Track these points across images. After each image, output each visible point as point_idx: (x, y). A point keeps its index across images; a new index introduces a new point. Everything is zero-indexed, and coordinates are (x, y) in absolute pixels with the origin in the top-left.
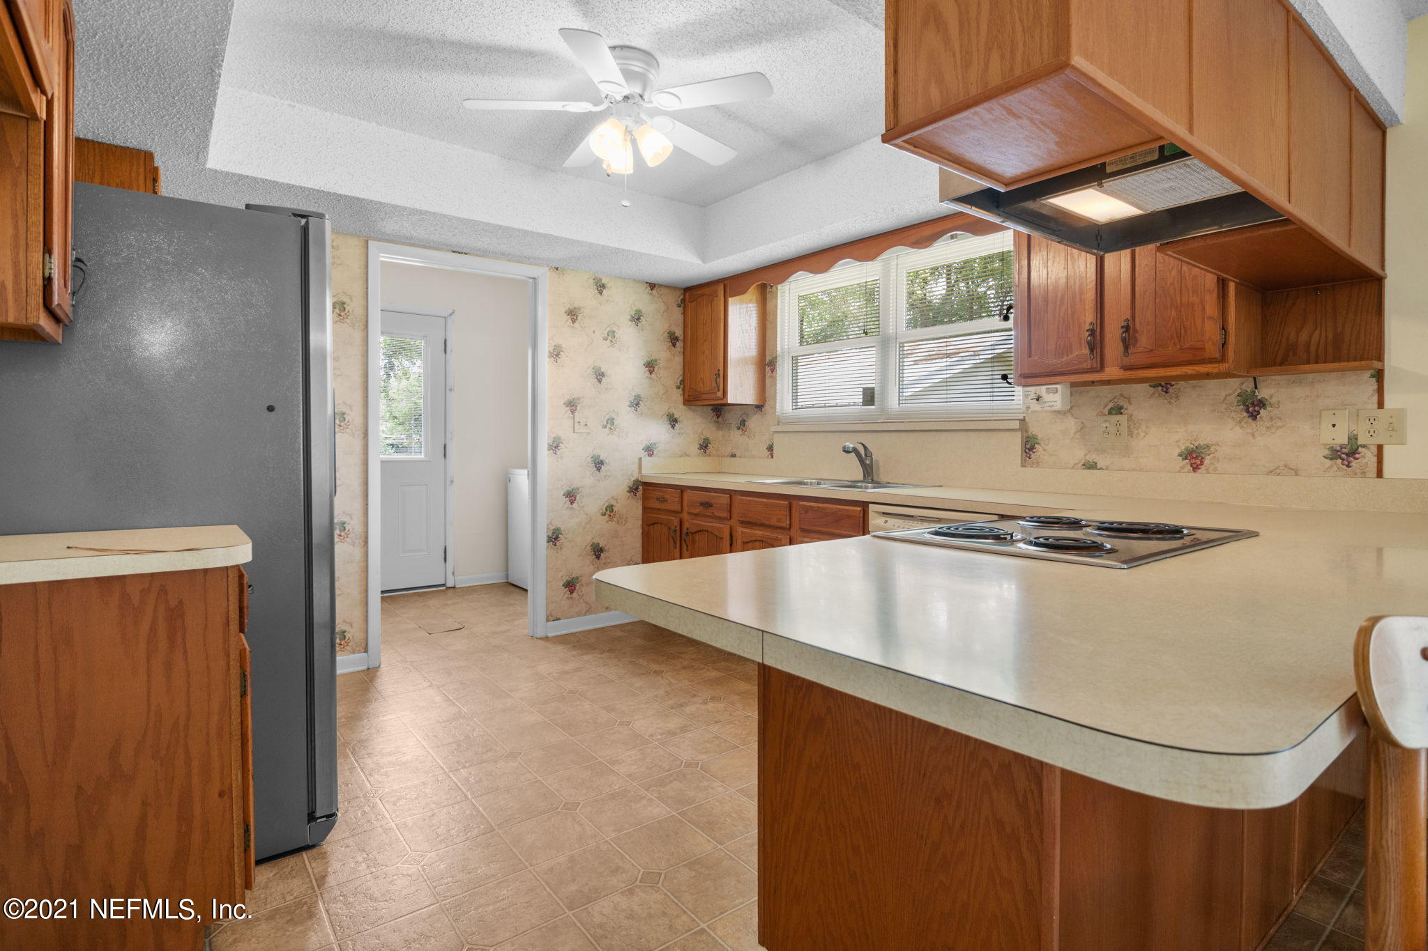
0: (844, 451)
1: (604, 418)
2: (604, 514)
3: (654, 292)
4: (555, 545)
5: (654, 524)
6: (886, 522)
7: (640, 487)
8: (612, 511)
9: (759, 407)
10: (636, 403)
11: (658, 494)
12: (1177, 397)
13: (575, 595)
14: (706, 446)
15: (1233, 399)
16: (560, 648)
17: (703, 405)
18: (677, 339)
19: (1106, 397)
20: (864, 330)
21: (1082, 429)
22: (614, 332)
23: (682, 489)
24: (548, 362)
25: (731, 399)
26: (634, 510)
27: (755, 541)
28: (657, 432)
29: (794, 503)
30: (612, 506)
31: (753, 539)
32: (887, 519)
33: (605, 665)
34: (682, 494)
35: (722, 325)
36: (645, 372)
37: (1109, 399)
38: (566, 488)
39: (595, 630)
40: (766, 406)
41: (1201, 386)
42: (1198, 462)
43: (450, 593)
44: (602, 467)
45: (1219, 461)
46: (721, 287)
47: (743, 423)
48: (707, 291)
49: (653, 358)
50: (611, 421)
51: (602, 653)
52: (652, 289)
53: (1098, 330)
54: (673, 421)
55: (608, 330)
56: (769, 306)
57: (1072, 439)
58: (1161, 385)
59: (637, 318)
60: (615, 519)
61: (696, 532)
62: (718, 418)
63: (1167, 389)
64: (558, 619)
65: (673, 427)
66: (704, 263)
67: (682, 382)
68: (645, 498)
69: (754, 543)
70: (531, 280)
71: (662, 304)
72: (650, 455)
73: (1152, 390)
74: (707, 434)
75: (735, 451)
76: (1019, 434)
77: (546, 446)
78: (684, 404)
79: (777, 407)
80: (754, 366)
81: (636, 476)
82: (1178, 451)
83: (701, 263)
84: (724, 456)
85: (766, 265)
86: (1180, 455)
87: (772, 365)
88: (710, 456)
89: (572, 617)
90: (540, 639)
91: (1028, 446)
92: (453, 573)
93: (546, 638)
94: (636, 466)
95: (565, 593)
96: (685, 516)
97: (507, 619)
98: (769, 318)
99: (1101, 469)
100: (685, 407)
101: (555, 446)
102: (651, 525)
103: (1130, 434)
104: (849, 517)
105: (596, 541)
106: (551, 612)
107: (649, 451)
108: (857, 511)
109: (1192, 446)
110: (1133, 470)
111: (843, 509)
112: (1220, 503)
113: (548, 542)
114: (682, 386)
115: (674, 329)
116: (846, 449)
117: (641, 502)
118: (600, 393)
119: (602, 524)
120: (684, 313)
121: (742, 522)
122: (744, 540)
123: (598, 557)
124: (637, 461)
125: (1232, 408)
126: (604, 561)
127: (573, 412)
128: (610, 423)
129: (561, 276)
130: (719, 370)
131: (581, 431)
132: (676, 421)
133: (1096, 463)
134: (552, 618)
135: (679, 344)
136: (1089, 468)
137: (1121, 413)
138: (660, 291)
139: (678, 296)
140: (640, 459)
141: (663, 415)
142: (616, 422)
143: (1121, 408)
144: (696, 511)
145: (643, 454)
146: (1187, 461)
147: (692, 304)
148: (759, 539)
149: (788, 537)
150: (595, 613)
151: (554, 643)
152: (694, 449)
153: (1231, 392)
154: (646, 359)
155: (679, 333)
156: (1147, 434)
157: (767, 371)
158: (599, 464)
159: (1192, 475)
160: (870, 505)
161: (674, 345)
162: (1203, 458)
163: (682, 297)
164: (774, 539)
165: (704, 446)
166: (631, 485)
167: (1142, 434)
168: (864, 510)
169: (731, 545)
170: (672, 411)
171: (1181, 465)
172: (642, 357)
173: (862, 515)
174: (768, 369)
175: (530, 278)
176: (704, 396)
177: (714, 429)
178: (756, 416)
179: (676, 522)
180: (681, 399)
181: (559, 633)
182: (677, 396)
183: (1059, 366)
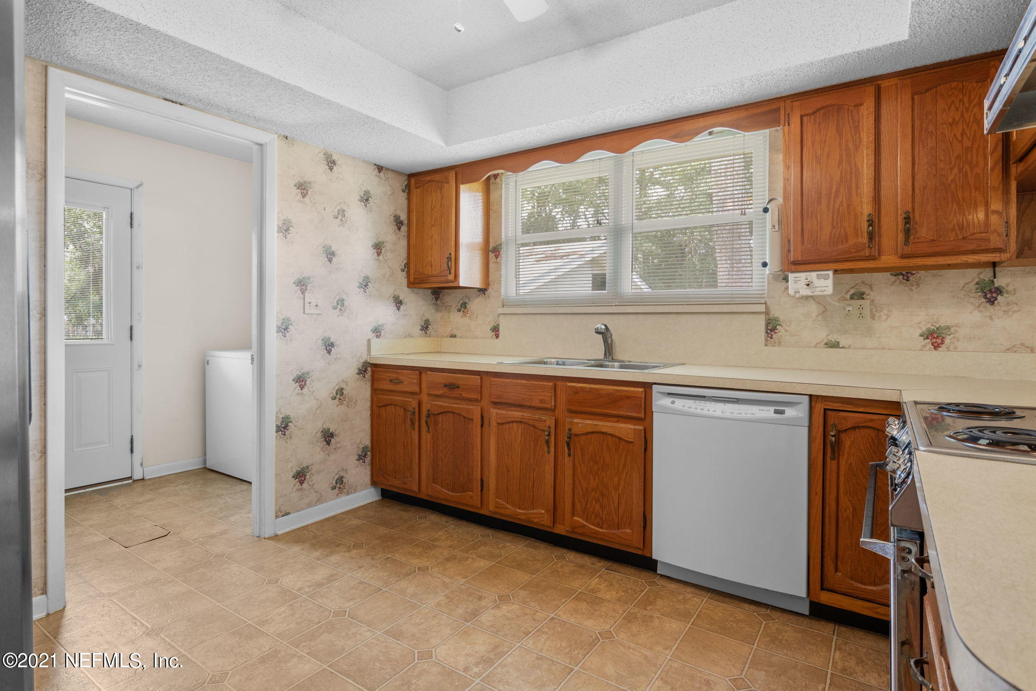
0: (596, 333)
1: (335, 298)
2: (334, 398)
3: (382, 174)
4: (284, 435)
5: (386, 405)
6: (673, 403)
7: (369, 369)
8: (342, 394)
9: (483, 291)
10: (365, 284)
11: (393, 376)
12: (918, 285)
13: (305, 485)
14: (427, 328)
15: (972, 286)
16: (296, 549)
17: (425, 288)
18: (401, 223)
19: (847, 284)
20: (598, 220)
21: (823, 312)
22: (344, 211)
23: (421, 371)
24: (278, 237)
25: (462, 282)
26: (362, 392)
27: (513, 422)
28: (385, 313)
29: (560, 384)
30: (342, 389)
31: (509, 420)
32: (674, 399)
33: (360, 567)
34: (420, 375)
35: (454, 210)
36: (373, 254)
37: (850, 286)
38: (296, 373)
39: (327, 519)
40: (490, 290)
41: (941, 276)
42: (939, 341)
43: (138, 487)
44: (333, 349)
45: (959, 340)
46: (453, 174)
47: (464, 305)
48: (437, 177)
49: (380, 240)
50: (341, 302)
51: (349, 551)
52: (380, 172)
53: (877, 221)
54: (398, 303)
55: (338, 208)
56: (494, 196)
57: (814, 320)
58: (901, 274)
59: (366, 199)
60: (345, 402)
61: (438, 414)
62: (437, 300)
63: (908, 277)
64: (287, 514)
65: (398, 309)
66: (447, 146)
67: (407, 265)
68: (373, 380)
69: (511, 424)
70: (257, 147)
71: (389, 188)
72: (378, 337)
73: (893, 278)
74: (428, 316)
75: (455, 332)
76: (763, 317)
77: (275, 329)
78: (408, 287)
79: (502, 291)
80: (479, 252)
81: (365, 357)
82: (919, 332)
83: (443, 145)
84: (443, 337)
85: (504, 154)
86: (921, 335)
87: (497, 251)
88: (430, 336)
89: (302, 509)
90: (269, 538)
91: (769, 328)
92: (142, 465)
93: (275, 538)
94: (365, 348)
95: (295, 485)
96: (424, 397)
97: (221, 515)
98: (493, 207)
99: (843, 347)
100: (408, 289)
101: (284, 328)
102: (382, 406)
103: (873, 317)
104: (628, 397)
105: (325, 427)
106: (279, 508)
107: (377, 332)
108: (638, 392)
109: (933, 327)
110: (875, 348)
111: (621, 390)
112: (963, 377)
113: (277, 432)
114: (406, 269)
115: (399, 213)
116: (599, 331)
117: (369, 384)
118: (330, 273)
119: (333, 408)
120: (409, 199)
121: (495, 403)
122: (500, 421)
123: (328, 443)
124: (365, 342)
125: (970, 294)
126: (334, 447)
127: (303, 293)
128: (340, 304)
129: (290, 146)
130: (450, 254)
131: (311, 312)
132: (400, 302)
133: (839, 343)
134: (282, 513)
135: (404, 228)
136: (832, 347)
137: (863, 299)
138: (387, 174)
139: (403, 181)
140: (369, 341)
141: (390, 297)
142: (346, 304)
143: (863, 294)
144: (440, 392)
145: (371, 335)
146: (928, 340)
147: (418, 190)
148: (518, 420)
149: (554, 418)
150: (326, 501)
151: (288, 542)
152: (417, 330)
153: (969, 280)
154: (374, 241)
155: (403, 217)
156: (889, 316)
157: (490, 257)
158: (329, 346)
159: (935, 352)
160: (654, 386)
161: (399, 229)
162: (943, 338)
163: (406, 183)
164: (537, 420)
165: (425, 327)
166: (360, 367)
167: (884, 317)
168: (645, 391)
169: (482, 426)
170: (398, 293)
171: (923, 344)
172: (371, 238)
173: (643, 396)
174: (491, 255)
175: (257, 144)
176: (432, 279)
177: (433, 311)
178: (478, 299)
179: (415, 404)
180: (405, 282)
181: (289, 529)
182: (402, 278)
183: (835, 253)
